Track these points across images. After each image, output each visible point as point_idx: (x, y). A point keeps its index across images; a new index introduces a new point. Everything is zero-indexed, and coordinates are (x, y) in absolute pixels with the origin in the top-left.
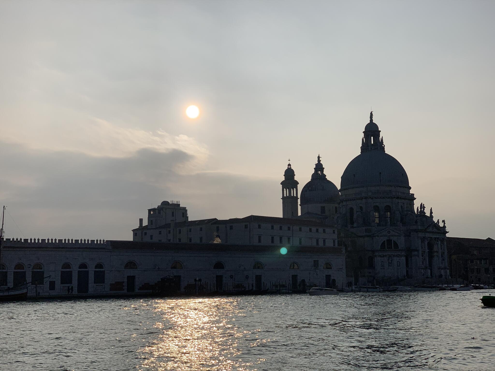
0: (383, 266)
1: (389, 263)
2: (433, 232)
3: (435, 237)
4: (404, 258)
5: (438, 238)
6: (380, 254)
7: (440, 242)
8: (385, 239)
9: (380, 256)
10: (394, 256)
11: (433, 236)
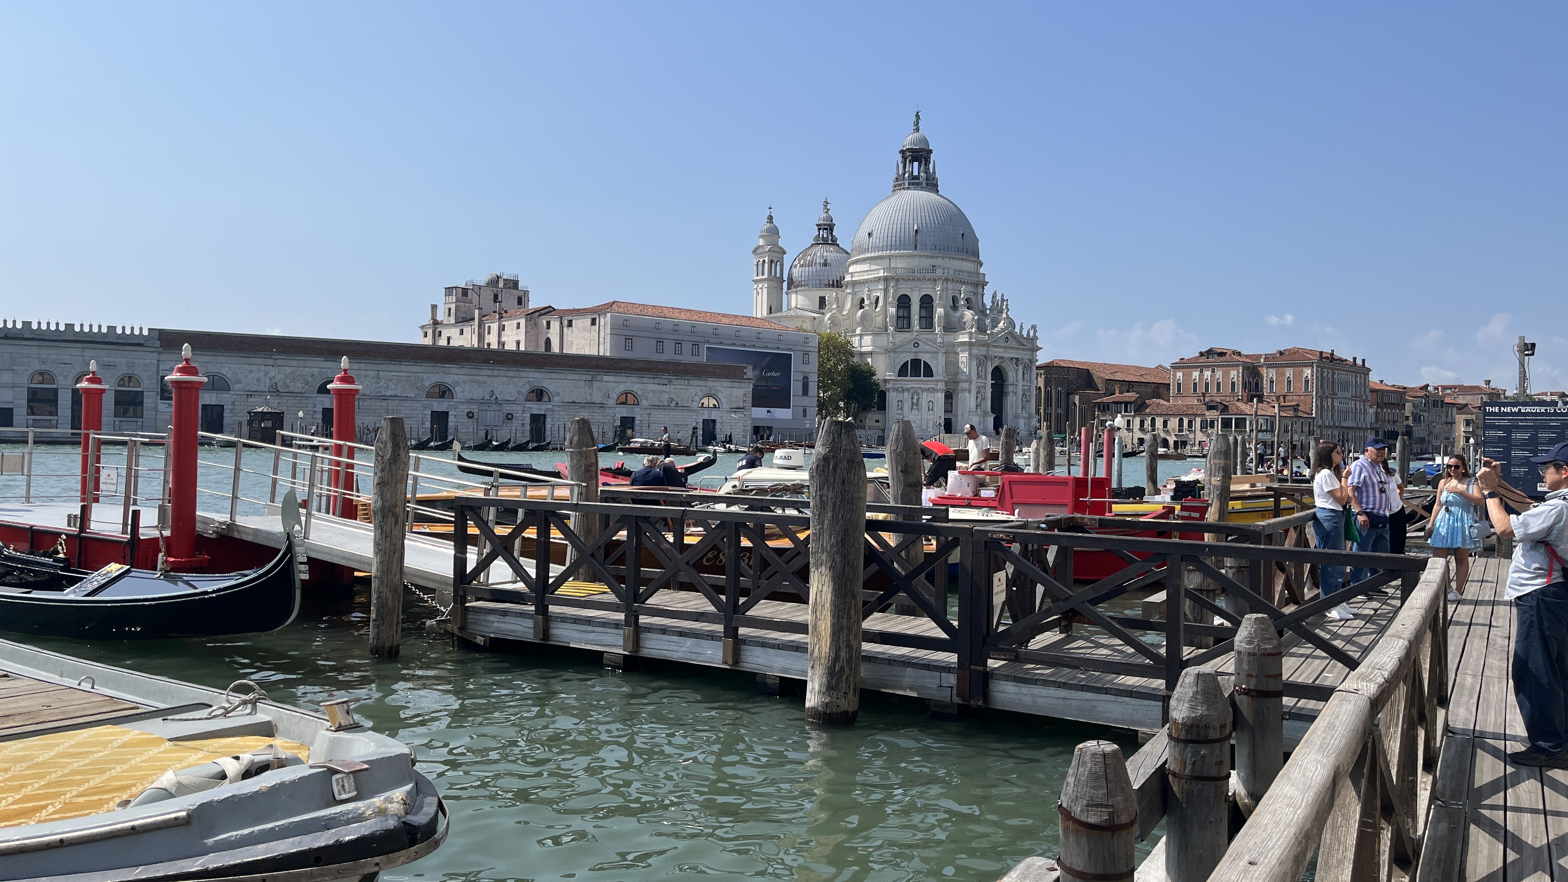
0: (902, 409)
1: (913, 403)
2: (1005, 348)
3: (1012, 356)
4: (941, 396)
5: (1017, 359)
6: (896, 386)
7: (1021, 367)
8: (909, 357)
9: (896, 390)
10: (923, 390)
11: (1006, 355)
